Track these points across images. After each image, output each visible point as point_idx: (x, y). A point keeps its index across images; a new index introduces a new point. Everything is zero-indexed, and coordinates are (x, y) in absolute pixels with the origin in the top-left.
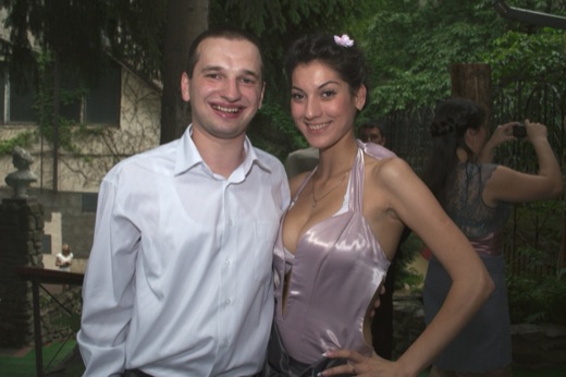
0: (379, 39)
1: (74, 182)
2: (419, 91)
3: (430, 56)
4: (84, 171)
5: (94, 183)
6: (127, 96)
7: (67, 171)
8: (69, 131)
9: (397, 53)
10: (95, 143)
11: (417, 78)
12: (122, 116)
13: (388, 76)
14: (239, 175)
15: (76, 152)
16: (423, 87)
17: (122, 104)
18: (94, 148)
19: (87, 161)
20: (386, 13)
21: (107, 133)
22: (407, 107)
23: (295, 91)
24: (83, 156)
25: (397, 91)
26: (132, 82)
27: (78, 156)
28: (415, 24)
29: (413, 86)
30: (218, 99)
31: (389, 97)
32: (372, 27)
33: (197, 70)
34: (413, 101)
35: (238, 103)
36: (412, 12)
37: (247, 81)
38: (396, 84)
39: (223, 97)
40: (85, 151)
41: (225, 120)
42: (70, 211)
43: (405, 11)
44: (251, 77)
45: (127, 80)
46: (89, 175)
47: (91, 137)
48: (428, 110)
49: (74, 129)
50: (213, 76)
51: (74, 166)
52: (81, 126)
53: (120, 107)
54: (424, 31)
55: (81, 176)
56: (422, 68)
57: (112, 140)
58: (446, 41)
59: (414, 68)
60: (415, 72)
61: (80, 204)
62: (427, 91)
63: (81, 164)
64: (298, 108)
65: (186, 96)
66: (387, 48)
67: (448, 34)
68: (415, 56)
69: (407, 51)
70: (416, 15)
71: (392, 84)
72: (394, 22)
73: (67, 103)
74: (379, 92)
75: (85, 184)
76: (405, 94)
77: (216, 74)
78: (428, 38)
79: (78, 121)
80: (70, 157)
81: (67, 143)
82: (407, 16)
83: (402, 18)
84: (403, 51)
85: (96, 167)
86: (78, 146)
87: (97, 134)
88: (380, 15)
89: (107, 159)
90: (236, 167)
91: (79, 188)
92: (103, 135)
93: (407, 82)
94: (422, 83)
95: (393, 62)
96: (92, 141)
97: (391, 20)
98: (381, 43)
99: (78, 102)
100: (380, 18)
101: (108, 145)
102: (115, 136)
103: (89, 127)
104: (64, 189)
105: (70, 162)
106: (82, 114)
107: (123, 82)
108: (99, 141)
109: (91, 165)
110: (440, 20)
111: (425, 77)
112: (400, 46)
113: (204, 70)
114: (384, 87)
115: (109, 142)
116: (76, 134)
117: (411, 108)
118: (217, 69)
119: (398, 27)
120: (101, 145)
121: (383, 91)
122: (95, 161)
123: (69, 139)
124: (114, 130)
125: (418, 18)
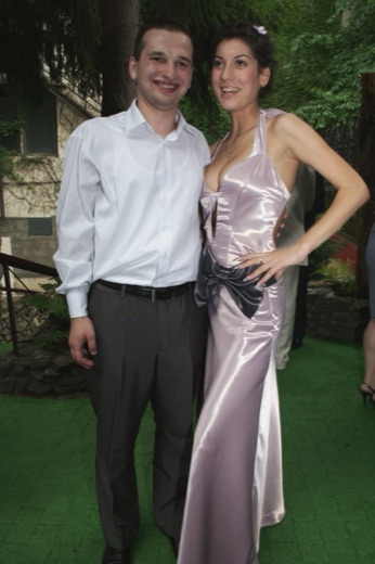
0: (302, 61)
1: (20, 209)
2: (339, 110)
3: (350, 76)
4: (28, 198)
5: (38, 209)
6: (63, 125)
7: (12, 198)
8: (11, 161)
9: (319, 75)
10: (36, 171)
11: (338, 97)
12: (59, 144)
13: (311, 97)
14: (173, 137)
15: (19, 180)
16: (342, 106)
17: (59, 134)
18: (35, 176)
19: (30, 188)
20: (310, 34)
21: (46, 161)
22: (327, 126)
23: (217, 59)
24: (25, 184)
25: (318, 110)
26: (66, 111)
27: (21, 184)
28: (337, 45)
29: (333, 106)
30: (159, 78)
31: (310, 117)
32: (295, 48)
33: (144, 55)
34: (332, 120)
35: (175, 82)
36: (336, 32)
37: (182, 64)
38: (317, 105)
39: (164, 76)
40: (28, 180)
41: (165, 94)
42: (18, 235)
43: (327, 33)
44: (184, 62)
45: (61, 110)
46: (33, 202)
47: (32, 165)
48: (347, 127)
49: (16, 159)
50: (157, 59)
51: (19, 194)
52: (23, 156)
53: (56, 136)
54: (345, 51)
55: (25, 202)
56: (342, 88)
57: (52, 168)
58: (365, 61)
59: (334, 88)
60: (336, 92)
61: (27, 229)
62: (347, 110)
63: (25, 191)
64: (216, 74)
65: (133, 75)
66: (309, 71)
67: (368, 54)
68: (336, 77)
69: (328, 71)
70: (338, 36)
71: (313, 105)
72: (316, 44)
73: (7, 135)
74: (301, 112)
75: (30, 210)
76: (326, 113)
77: (159, 58)
78: (349, 59)
79: (19, 151)
80: (14, 186)
81: (10, 173)
82: (329, 37)
83: (325, 39)
84: (325, 72)
85: (39, 193)
86: (21, 175)
87: (37, 162)
88: (303, 36)
89: (48, 186)
90: (171, 131)
91: (25, 214)
92: (43, 163)
93: (327, 101)
94: (342, 102)
95: (316, 84)
96: (33, 169)
97: (313, 41)
98: (303, 65)
99: (18, 133)
100: (303, 40)
101: (48, 173)
102: (54, 164)
103: (29, 157)
104: (11, 216)
105: (14, 189)
106: (22, 144)
107: (58, 111)
108: (39, 169)
109: (34, 192)
110: (361, 41)
111: (344, 96)
112: (321, 68)
113: (150, 55)
114: (306, 108)
115: (49, 170)
116: (18, 163)
117: (331, 127)
118: (160, 53)
119: (320, 49)
120: (41, 173)
121: (305, 111)
122: (37, 188)
123: (11, 168)
124: (53, 158)
125: (340, 38)
